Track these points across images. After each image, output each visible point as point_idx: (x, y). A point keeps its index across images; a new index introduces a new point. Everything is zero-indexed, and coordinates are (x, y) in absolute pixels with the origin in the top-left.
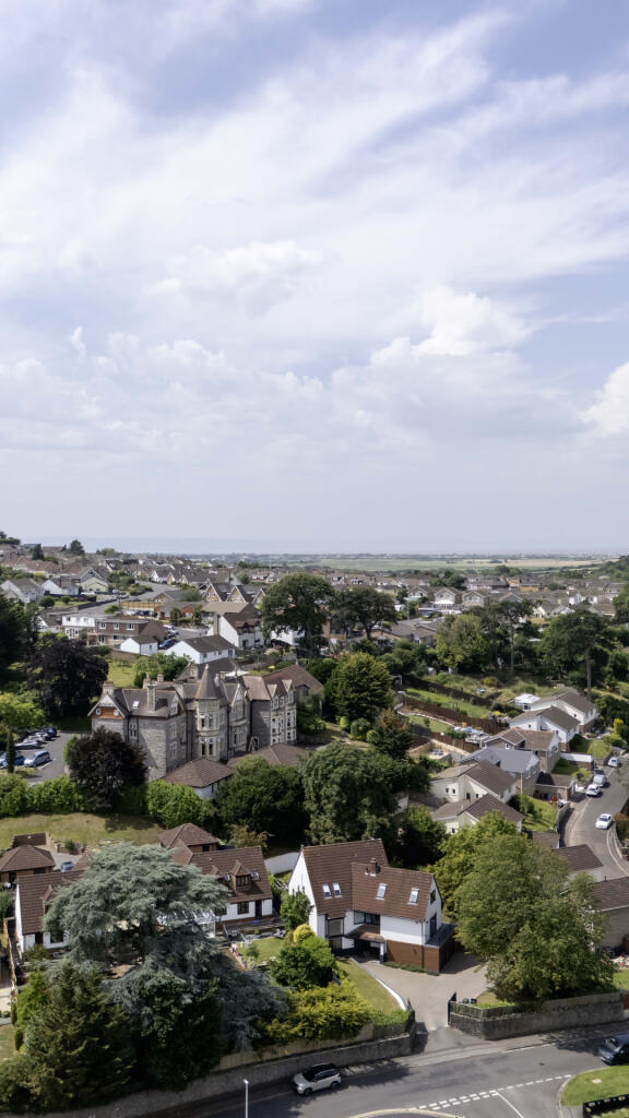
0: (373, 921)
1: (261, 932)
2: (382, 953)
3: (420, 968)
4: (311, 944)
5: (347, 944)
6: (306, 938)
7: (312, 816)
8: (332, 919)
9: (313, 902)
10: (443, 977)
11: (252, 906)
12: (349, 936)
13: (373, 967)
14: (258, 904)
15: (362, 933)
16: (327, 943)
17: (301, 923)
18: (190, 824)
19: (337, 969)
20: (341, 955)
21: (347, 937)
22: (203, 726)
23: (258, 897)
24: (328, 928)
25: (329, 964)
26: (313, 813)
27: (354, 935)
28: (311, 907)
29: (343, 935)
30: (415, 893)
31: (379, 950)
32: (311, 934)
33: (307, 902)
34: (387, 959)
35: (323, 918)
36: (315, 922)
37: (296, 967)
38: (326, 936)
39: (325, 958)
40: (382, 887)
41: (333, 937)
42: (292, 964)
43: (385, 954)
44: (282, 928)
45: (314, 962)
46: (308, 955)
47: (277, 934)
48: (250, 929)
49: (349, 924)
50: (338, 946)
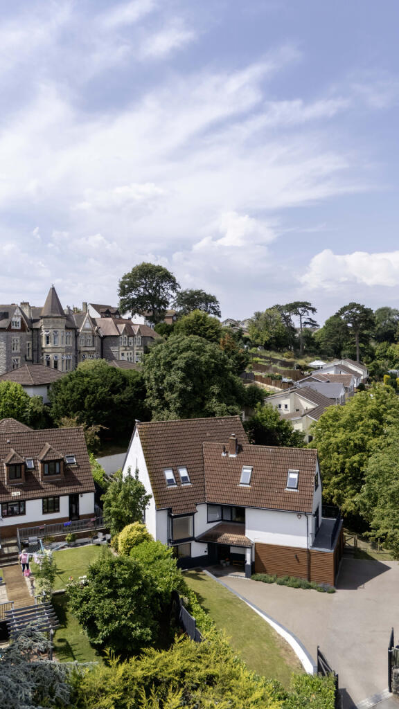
0: (235, 516)
1: (74, 538)
2: (248, 562)
3: (305, 581)
4: (144, 554)
5: (198, 550)
6: (137, 544)
7: (153, 412)
8: (177, 517)
9: (149, 490)
10: (342, 594)
11: (64, 502)
12: (202, 539)
13: (236, 583)
14: (74, 500)
15: (219, 535)
16: (170, 551)
17: (130, 521)
18: (11, 420)
19: (186, 593)
20: (190, 567)
21: (199, 540)
22: (48, 343)
23: (72, 489)
24: (172, 529)
25: (173, 587)
26: (155, 408)
27: (206, 538)
28: (148, 498)
29: (193, 539)
30: (293, 476)
31: (243, 556)
32: (146, 538)
33: (141, 491)
34: (255, 570)
35: (164, 514)
36: (153, 521)
37: (114, 596)
38: (169, 541)
39: (165, 576)
40: (247, 472)
41: (178, 541)
42: (109, 591)
43: (253, 563)
44: (106, 532)
45: (147, 586)
46: (136, 573)
47: (99, 540)
48: (59, 534)
49: (202, 522)
50: (186, 553)
